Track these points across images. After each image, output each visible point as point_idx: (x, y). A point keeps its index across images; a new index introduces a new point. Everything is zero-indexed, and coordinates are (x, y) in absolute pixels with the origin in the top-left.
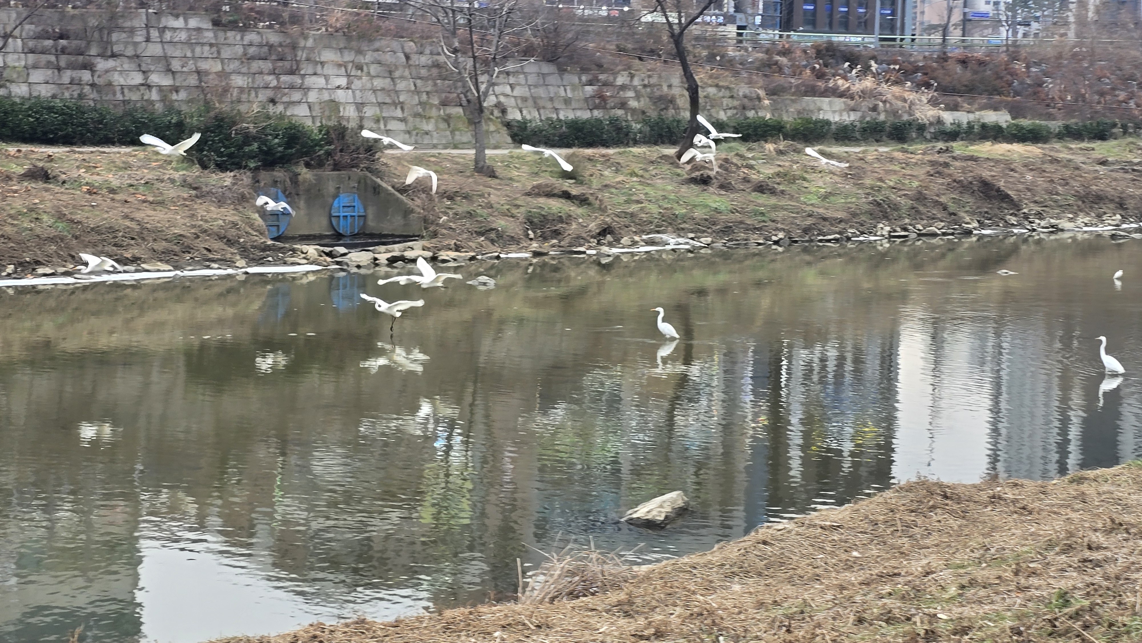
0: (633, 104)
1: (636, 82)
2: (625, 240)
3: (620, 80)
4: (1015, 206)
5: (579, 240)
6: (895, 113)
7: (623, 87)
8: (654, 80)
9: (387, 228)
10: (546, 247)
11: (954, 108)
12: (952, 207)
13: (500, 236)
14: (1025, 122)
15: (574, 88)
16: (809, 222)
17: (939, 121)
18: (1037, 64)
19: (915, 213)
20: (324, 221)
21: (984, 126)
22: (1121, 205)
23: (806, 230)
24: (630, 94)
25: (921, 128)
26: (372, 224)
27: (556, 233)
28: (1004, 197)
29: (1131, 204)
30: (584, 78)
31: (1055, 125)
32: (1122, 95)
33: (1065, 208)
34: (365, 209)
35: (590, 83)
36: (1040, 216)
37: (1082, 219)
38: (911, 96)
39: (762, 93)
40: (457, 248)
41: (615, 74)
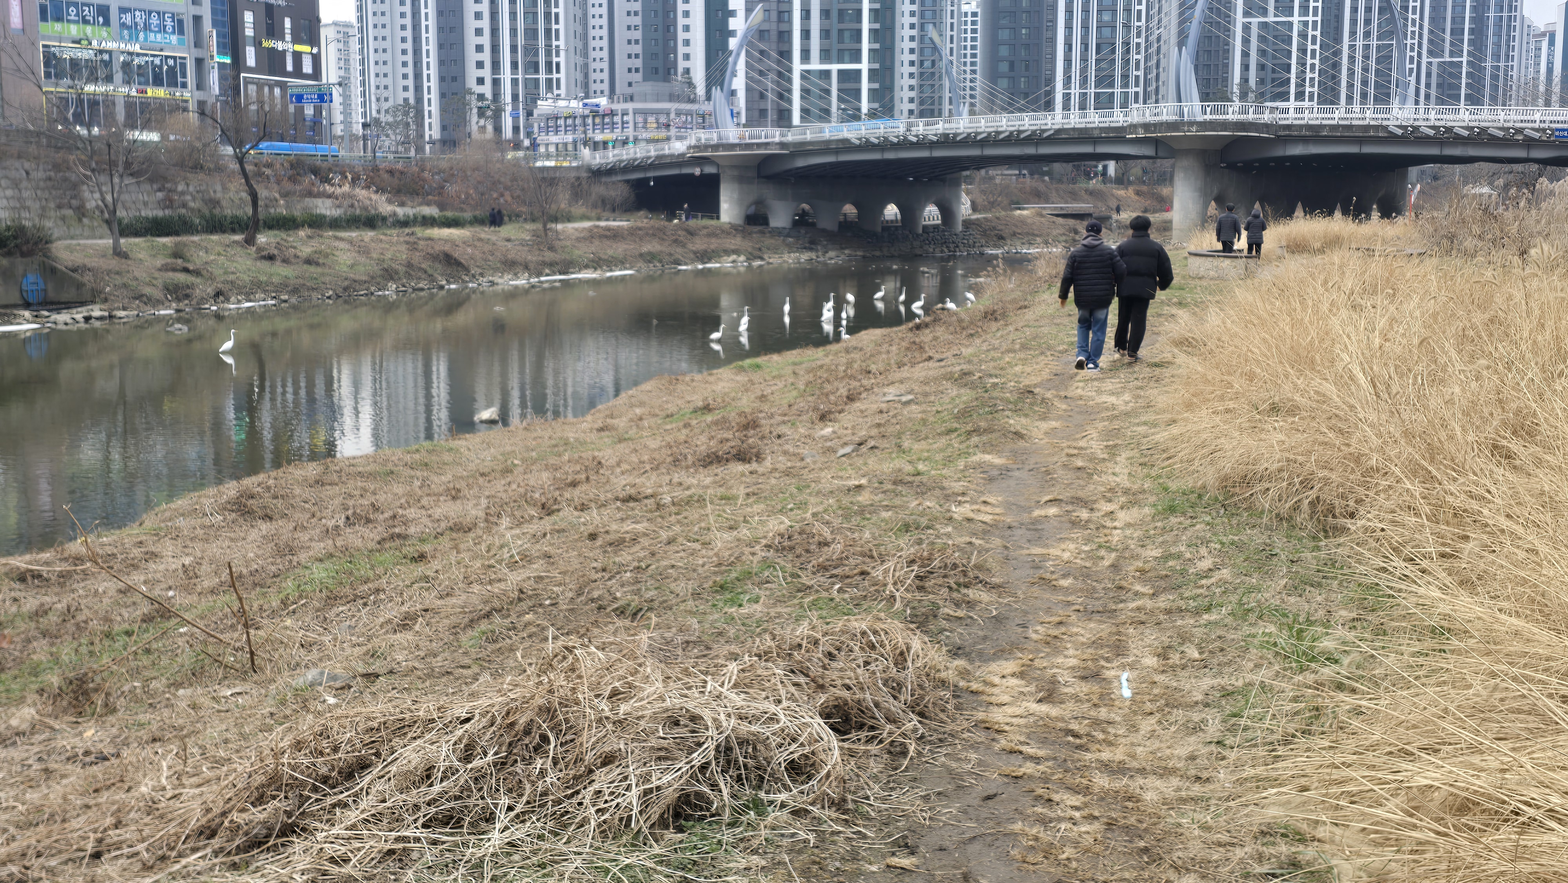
0: (192, 204)
1: (191, 189)
2: (233, 299)
3: (181, 187)
4: (467, 270)
5: (203, 300)
6: (366, 209)
7: (183, 193)
8: (203, 188)
9: (65, 297)
10: (181, 305)
11: (402, 204)
12: (430, 271)
13: (149, 299)
14: (449, 214)
15: (149, 194)
16: (346, 283)
17: (395, 214)
18: (438, 173)
19: (409, 276)
20: (17, 294)
21: (424, 217)
22: (526, 267)
23: (345, 289)
24: (189, 197)
25: (384, 219)
26: (52, 295)
27: (187, 296)
28: (458, 264)
29: (531, 266)
30: (155, 186)
31: (468, 215)
32: (495, 195)
33: (496, 270)
34: (45, 283)
35: (160, 190)
36: (482, 275)
37: (507, 277)
38: (374, 197)
39: (277, 196)
40: (124, 309)
41: (176, 184)
